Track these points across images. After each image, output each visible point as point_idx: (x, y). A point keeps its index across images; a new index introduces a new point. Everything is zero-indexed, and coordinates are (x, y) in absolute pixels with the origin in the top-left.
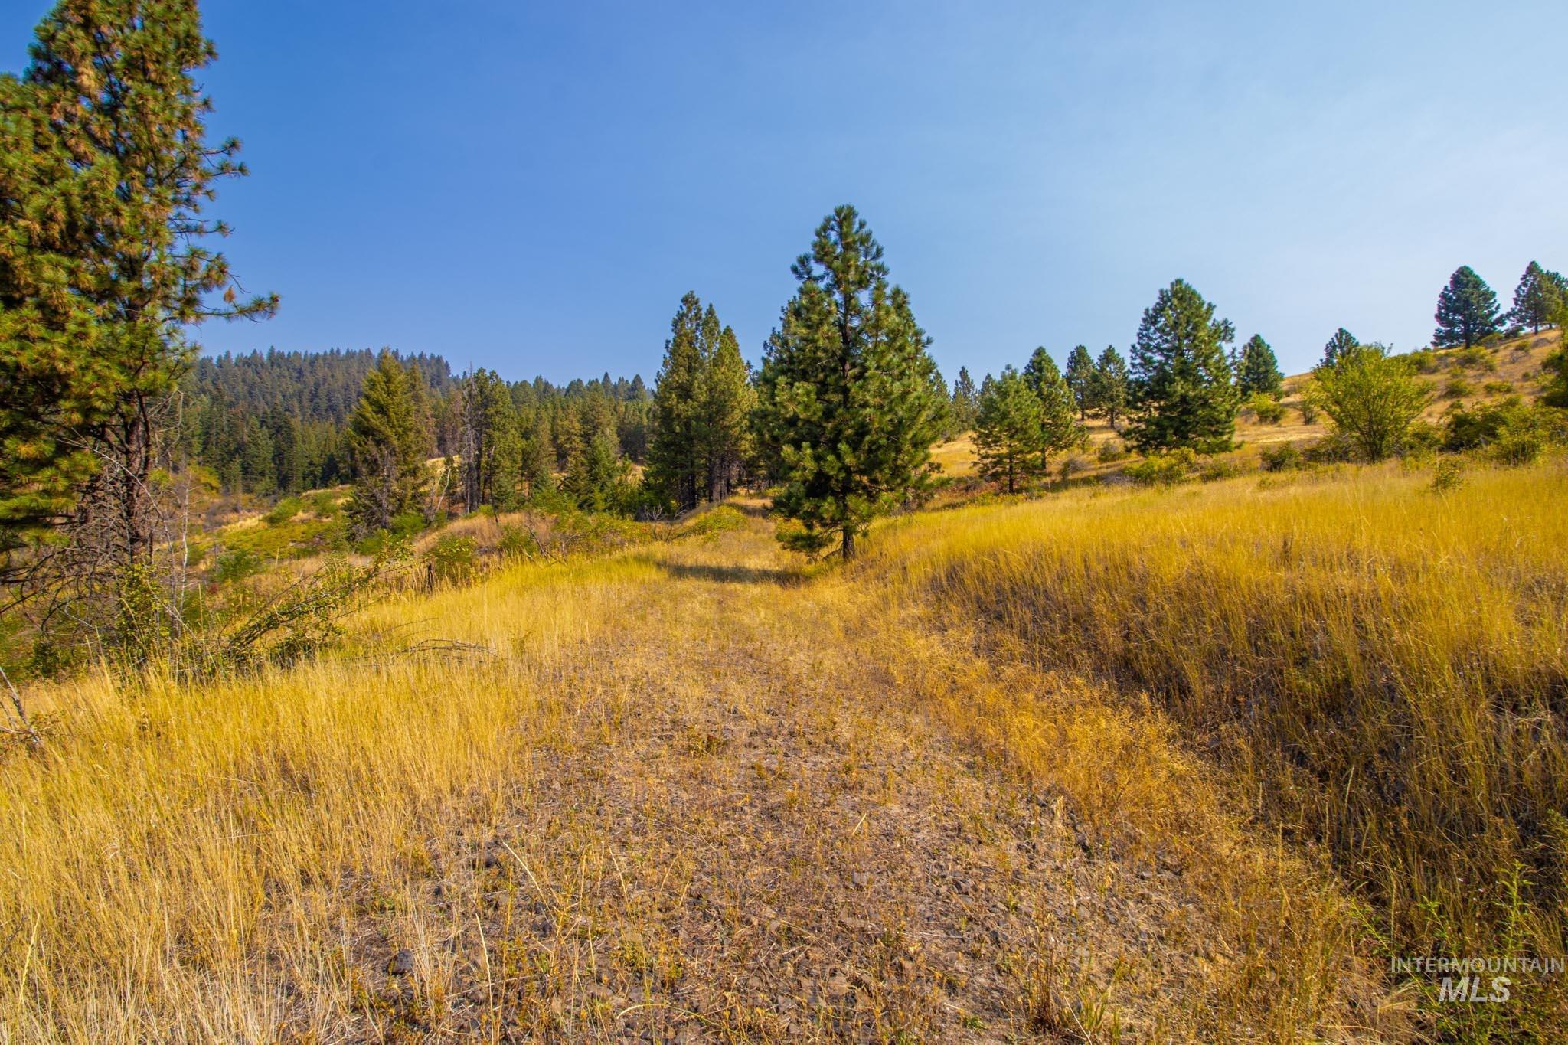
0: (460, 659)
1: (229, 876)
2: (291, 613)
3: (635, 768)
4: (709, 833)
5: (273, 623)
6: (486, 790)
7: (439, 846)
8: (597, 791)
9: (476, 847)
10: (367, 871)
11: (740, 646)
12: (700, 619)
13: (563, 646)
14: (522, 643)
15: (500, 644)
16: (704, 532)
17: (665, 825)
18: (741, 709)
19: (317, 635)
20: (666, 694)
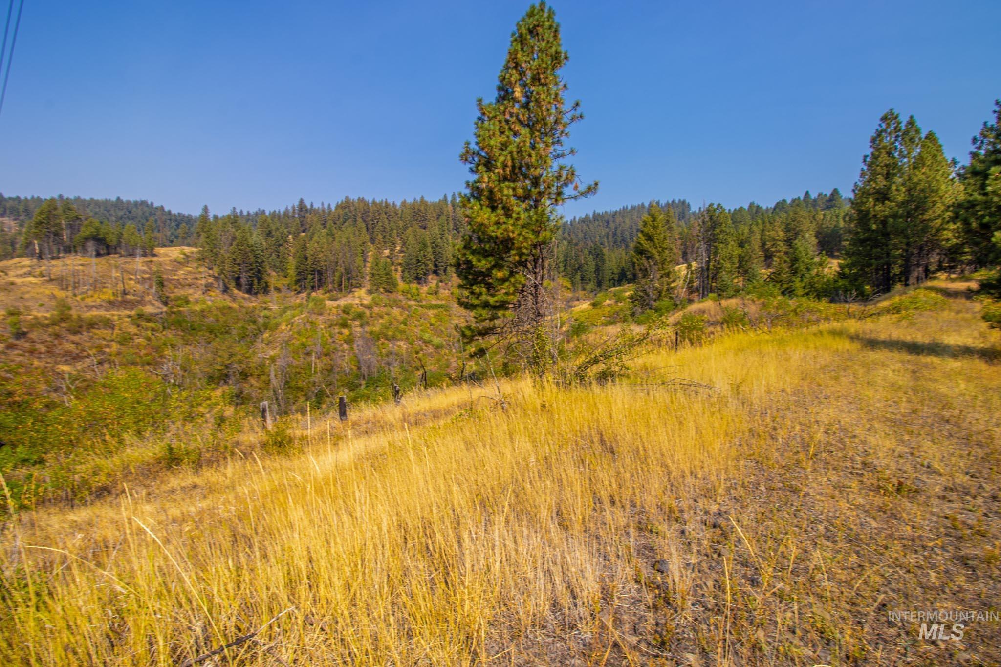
0: (696, 393)
1: (578, 488)
2: (606, 356)
3: (828, 491)
4: (897, 559)
5: (596, 361)
6: (713, 478)
7: (684, 505)
8: (796, 502)
9: (707, 513)
10: (643, 507)
11: (936, 411)
12: (893, 385)
13: (769, 392)
14: (738, 387)
15: (722, 386)
16: (898, 312)
17: (853, 540)
18: (936, 465)
19: (617, 369)
20: (857, 440)
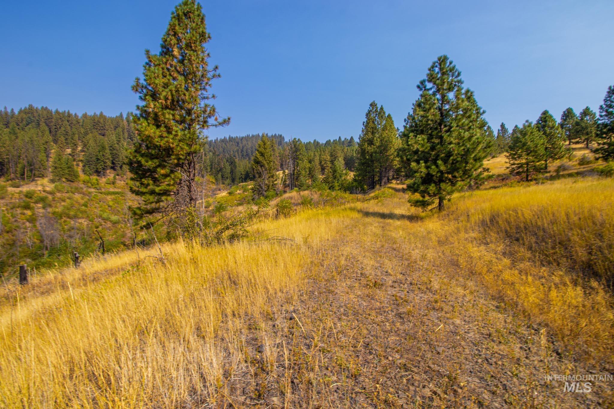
0: (285, 244)
1: (212, 311)
2: (234, 225)
3: (345, 290)
4: (374, 320)
5: (228, 228)
6: (292, 292)
7: (275, 309)
8: (331, 297)
9: (287, 312)
10: (253, 315)
11: (390, 245)
12: (374, 234)
13: (321, 241)
14: (306, 239)
15: (299, 239)
16: (377, 199)
17: (356, 314)
18: (389, 271)
19: (241, 232)
20: (359, 262)
